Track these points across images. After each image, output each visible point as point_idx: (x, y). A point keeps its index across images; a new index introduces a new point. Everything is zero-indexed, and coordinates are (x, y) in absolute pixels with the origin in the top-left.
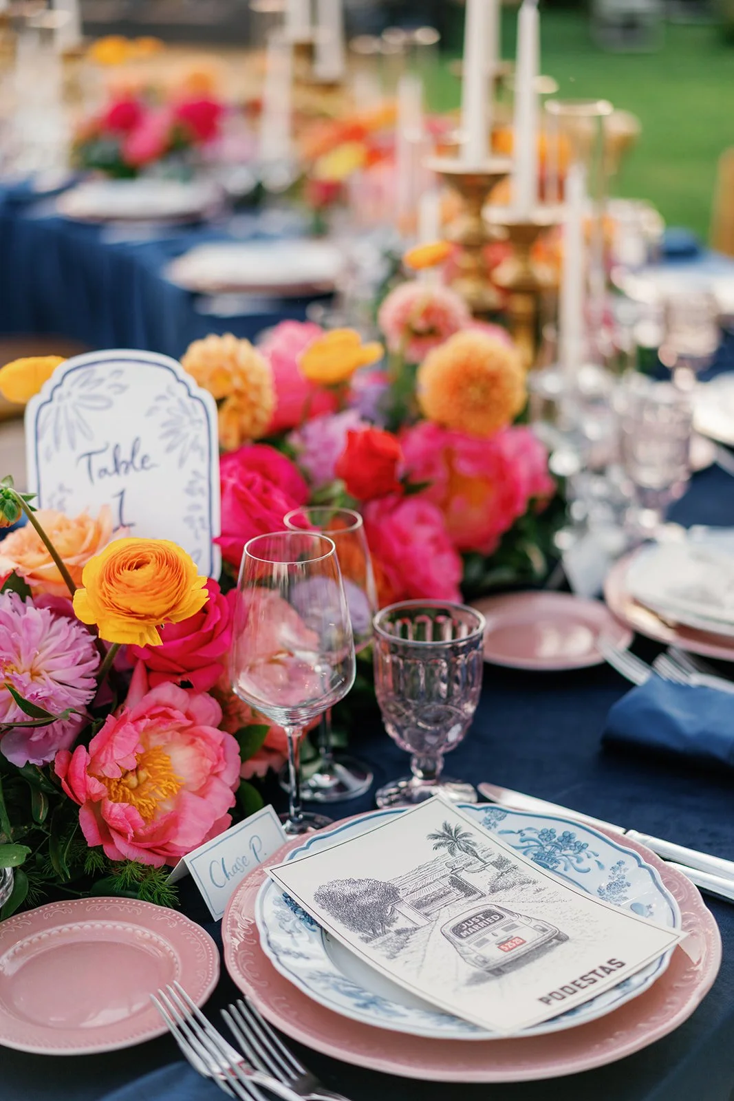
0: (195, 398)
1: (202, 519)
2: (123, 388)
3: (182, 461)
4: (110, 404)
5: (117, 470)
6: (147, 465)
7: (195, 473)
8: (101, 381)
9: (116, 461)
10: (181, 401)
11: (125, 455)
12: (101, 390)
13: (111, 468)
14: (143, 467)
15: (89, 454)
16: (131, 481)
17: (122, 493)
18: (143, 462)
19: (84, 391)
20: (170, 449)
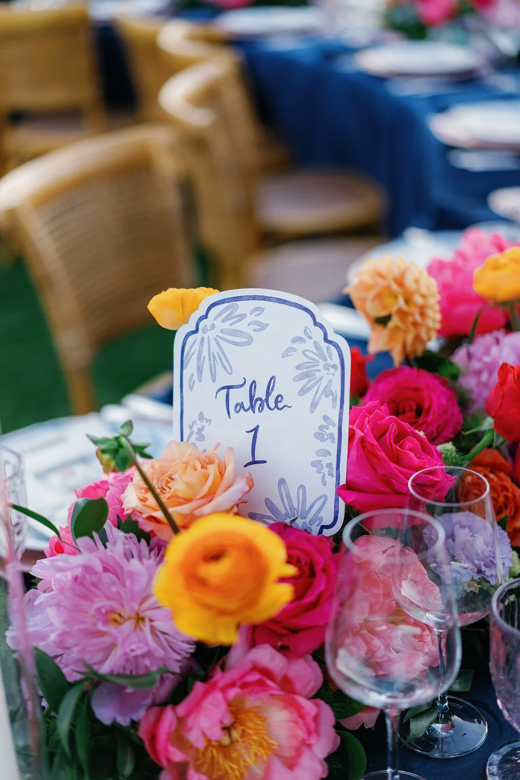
0: (330, 342)
1: (329, 465)
2: (263, 327)
3: (314, 405)
4: (250, 341)
5: (252, 407)
6: (280, 405)
7: (325, 418)
8: (242, 317)
9: (251, 397)
10: (316, 345)
11: (260, 393)
12: (242, 326)
13: (247, 405)
14: (276, 406)
15: (229, 388)
16: (265, 418)
17: (256, 430)
18: (276, 402)
19: (226, 325)
20: (303, 391)
